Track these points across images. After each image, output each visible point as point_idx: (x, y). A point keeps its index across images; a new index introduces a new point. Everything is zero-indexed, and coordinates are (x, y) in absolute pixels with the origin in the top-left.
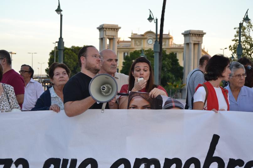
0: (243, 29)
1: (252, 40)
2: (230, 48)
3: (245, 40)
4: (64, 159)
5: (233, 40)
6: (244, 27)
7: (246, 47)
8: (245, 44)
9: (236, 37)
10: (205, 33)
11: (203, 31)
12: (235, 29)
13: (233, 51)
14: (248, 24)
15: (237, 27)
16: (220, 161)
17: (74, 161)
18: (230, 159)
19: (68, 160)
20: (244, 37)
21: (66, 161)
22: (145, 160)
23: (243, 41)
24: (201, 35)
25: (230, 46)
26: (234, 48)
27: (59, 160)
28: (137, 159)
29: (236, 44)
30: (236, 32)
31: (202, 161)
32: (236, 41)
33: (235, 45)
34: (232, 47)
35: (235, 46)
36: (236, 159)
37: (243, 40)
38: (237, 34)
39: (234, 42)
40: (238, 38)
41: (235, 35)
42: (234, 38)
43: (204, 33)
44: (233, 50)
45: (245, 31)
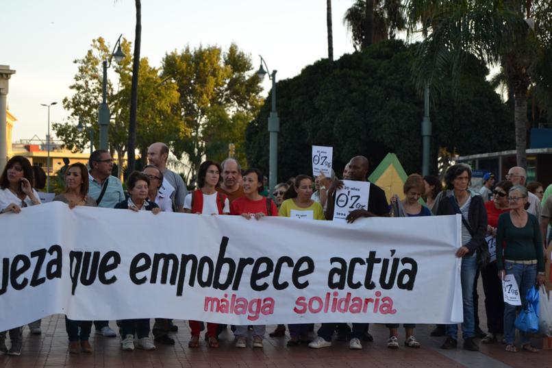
0: (92, 64)
1: (112, 87)
2: (66, 104)
3: (98, 88)
4: (86, 253)
5: (72, 87)
6: (94, 58)
7: (98, 102)
8: (98, 97)
9: (77, 80)
10: (13, 72)
11: (8, 67)
12: (75, 62)
13: (72, 110)
14: (103, 53)
15: (79, 59)
16: (231, 262)
17: (97, 254)
18: (240, 259)
19: (90, 253)
20: (96, 81)
21: (88, 254)
22: (163, 255)
23: (94, 90)
24: (4, 76)
25: (65, 100)
26: (73, 103)
27: (81, 253)
28: (156, 255)
29: (78, 94)
30: (78, 70)
31: (215, 261)
32: (79, 88)
33: (76, 98)
34: (70, 102)
35: (76, 100)
36: (246, 258)
37: (94, 88)
38: (80, 73)
39: (75, 91)
40: (81, 82)
41: (76, 75)
42: (74, 82)
43: (11, 71)
44: (72, 107)
45: (97, 67)
